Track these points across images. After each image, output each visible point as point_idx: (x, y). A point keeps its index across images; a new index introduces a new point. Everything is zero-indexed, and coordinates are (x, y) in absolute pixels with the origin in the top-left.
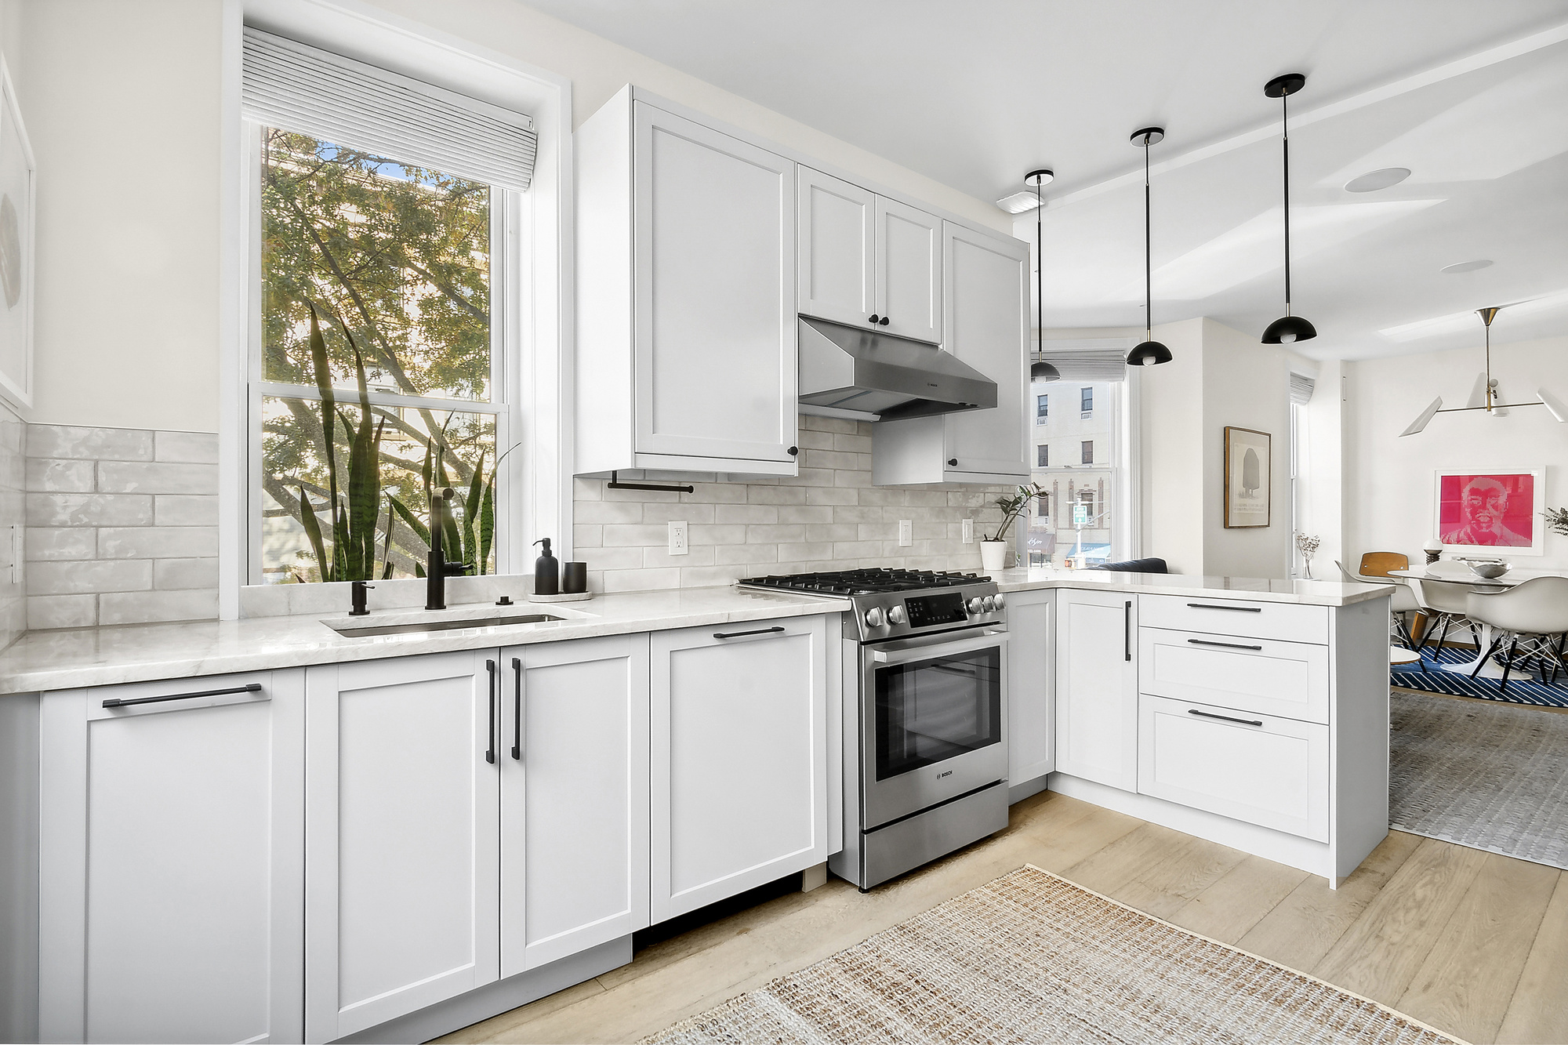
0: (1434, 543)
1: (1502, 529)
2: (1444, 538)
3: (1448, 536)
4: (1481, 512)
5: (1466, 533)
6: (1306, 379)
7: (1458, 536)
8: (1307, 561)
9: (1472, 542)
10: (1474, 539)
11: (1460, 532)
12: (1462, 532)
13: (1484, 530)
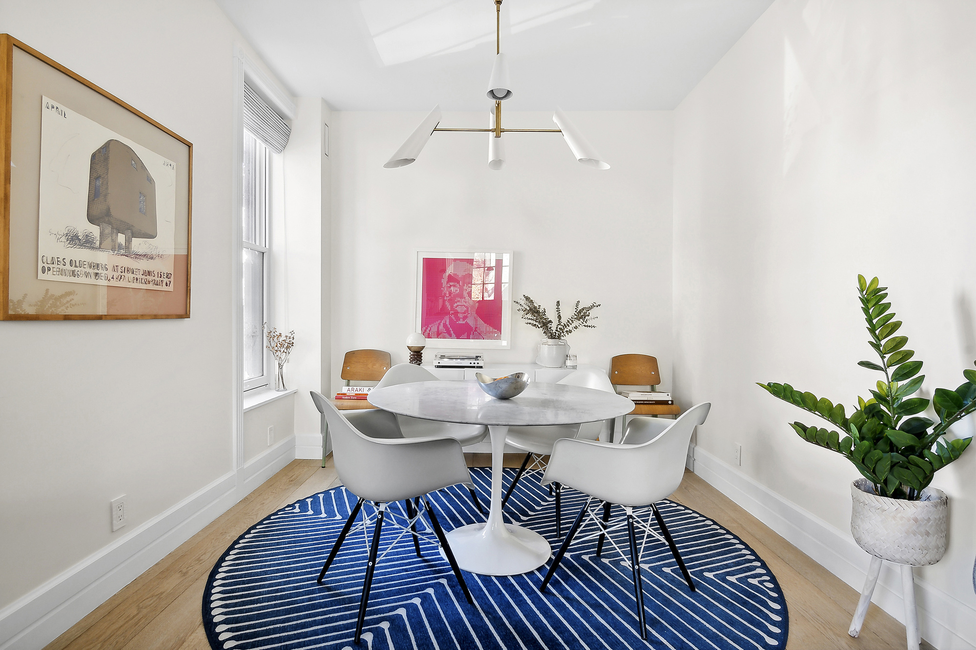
0: (414, 338)
1: (476, 320)
2: (425, 331)
3: (429, 329)
4: (459, 301)
5: (445, 325)
6: (282, 116)
7: (438, 328)
8: (280, 366)
9: (450, 336)
10: (452, 332)
11: (439, 324)
12: (442, 324)
13: (461, 322)
